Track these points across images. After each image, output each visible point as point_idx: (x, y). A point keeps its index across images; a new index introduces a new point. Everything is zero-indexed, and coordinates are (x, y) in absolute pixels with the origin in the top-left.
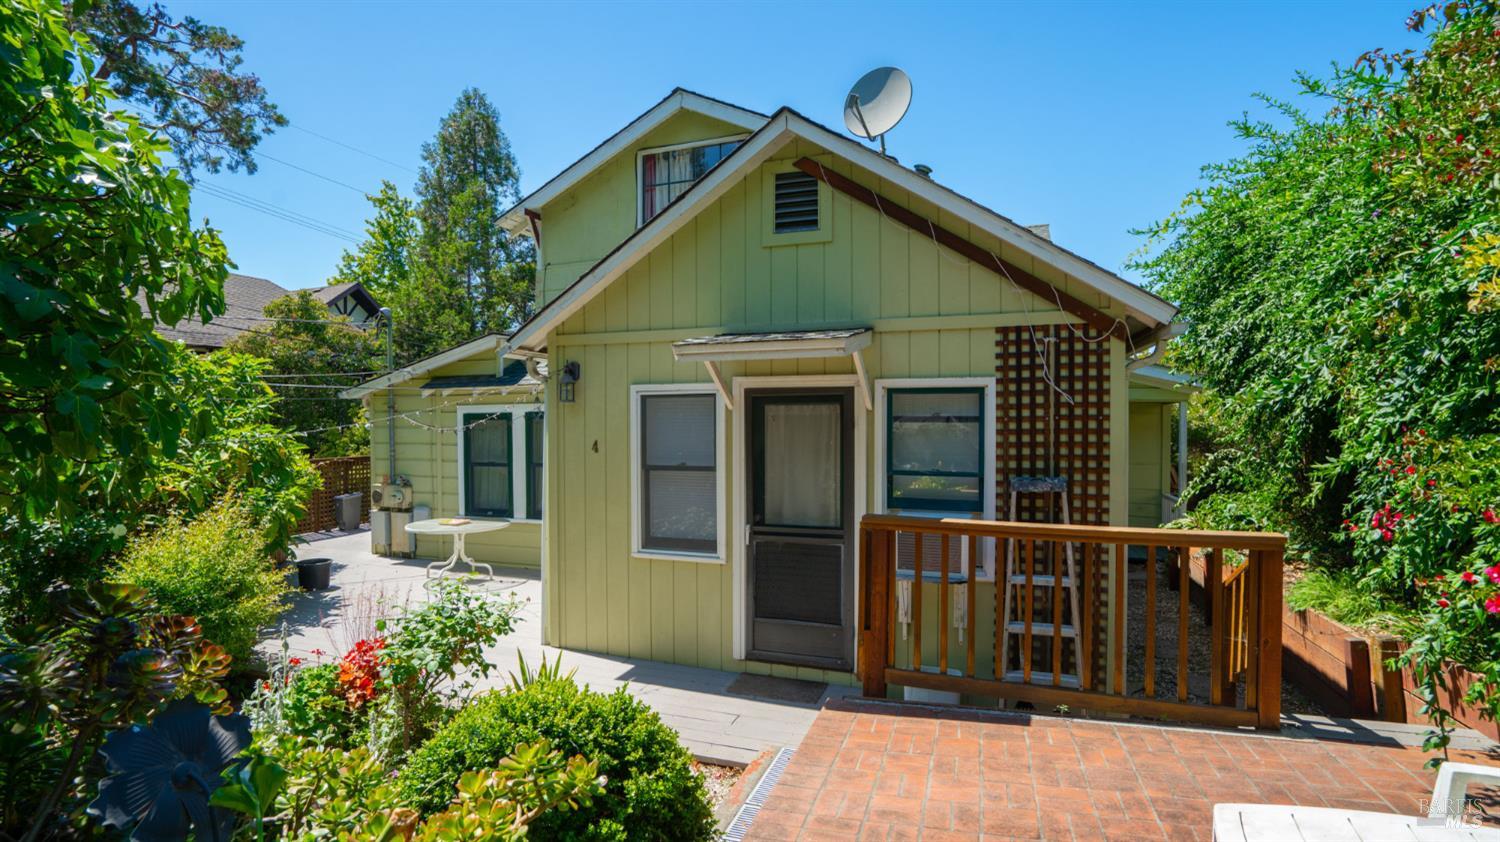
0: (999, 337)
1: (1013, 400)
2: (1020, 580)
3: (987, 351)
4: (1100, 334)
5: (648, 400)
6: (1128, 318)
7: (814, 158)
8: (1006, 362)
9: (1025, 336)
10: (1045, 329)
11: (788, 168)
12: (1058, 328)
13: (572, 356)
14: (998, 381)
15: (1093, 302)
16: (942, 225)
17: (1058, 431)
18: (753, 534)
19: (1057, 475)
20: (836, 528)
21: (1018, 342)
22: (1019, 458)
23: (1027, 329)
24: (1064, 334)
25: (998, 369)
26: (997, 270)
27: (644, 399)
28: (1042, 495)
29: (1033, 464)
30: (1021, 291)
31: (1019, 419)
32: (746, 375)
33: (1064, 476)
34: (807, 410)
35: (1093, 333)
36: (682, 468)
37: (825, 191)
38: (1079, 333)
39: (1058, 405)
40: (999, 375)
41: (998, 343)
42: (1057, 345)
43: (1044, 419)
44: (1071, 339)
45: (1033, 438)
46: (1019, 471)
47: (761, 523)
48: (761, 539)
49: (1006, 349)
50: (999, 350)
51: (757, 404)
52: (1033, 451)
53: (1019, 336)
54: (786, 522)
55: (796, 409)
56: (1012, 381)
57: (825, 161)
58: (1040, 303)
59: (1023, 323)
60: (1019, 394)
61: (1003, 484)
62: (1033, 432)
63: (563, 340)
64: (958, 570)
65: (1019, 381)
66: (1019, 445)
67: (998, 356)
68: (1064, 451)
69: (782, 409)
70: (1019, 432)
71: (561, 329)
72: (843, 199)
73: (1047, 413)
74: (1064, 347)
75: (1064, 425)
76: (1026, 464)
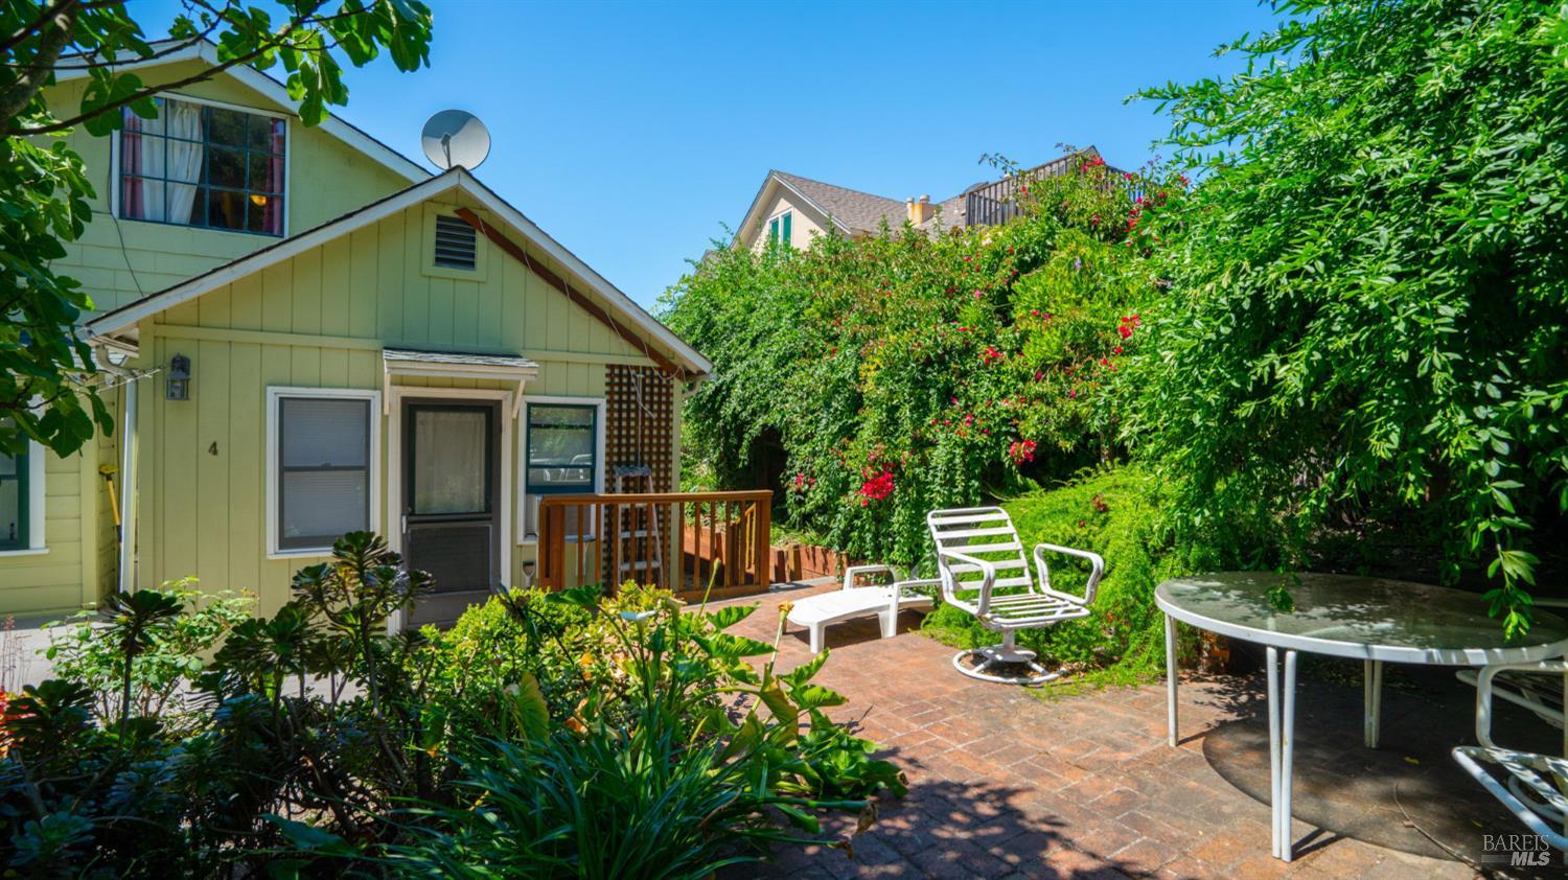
0: (608, 371)
1: (616, 415)
2: (627, 535)
3: (600, 380)
4: (668, 375)
5: (286, 402)
6: (684, 366)
7: (473, 211)
8: (612, 388)
9: (625, 372)
10: (636, 368)
11: (449, 212)
12: (644, 368)
13: (176, 348)
14: (608, 402)
15: (665, 353)
16: (572, 285)
17: (643, 436)
18: (409, 523)
19: (642, 465)
20: (480, 513)
21: (620, 376)
22: (619, 454)
23: (627, 367)
24: (648, 373)
25: (607, 393)
26: (609, 325)
27: (282, 400)
28: (634, 479)
29: (628, 458)
30: (623, 341)
31: (620, 428)
32: (402, 385)
33: (646, 465)
34: (454, 417)
35: (664, 373)
36: (326, 468)
37: (481, 240)
38: (656, 373)
39: (643, 419)
40: (608, 397)
41: (607, 375)
42: (644, 380)
43: (635, 428)
44: (652, 377)
45: (628, 441)
46: (619, 463)
47: (412, 514)
48: (416, 527)
49: (612, 379)
50: (608, 380)
51: (411, 409)
52: (628, 449)
53: (621, 371)
54: (434, 512)
55: (443, 416)
56: (615, 402)
57: (482, 215)
58: (634, 351)
59: (625, 363)
60: (620, 411)
61: (610, 472)
62: (628, 437)
63: (162, 330)
64: (588, 533)
65: (620, 402)
66: (620, 445)
67: (607, 384)
68: (646, 449)
69: (431, 415)
70: (620, 437)
71: (161, 319)
72: (497, 251)
73: (637, 424)
74: (648, 381)
75: (647, 432)
76: (624, 459)
